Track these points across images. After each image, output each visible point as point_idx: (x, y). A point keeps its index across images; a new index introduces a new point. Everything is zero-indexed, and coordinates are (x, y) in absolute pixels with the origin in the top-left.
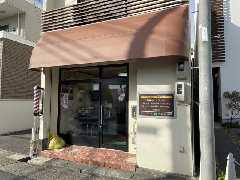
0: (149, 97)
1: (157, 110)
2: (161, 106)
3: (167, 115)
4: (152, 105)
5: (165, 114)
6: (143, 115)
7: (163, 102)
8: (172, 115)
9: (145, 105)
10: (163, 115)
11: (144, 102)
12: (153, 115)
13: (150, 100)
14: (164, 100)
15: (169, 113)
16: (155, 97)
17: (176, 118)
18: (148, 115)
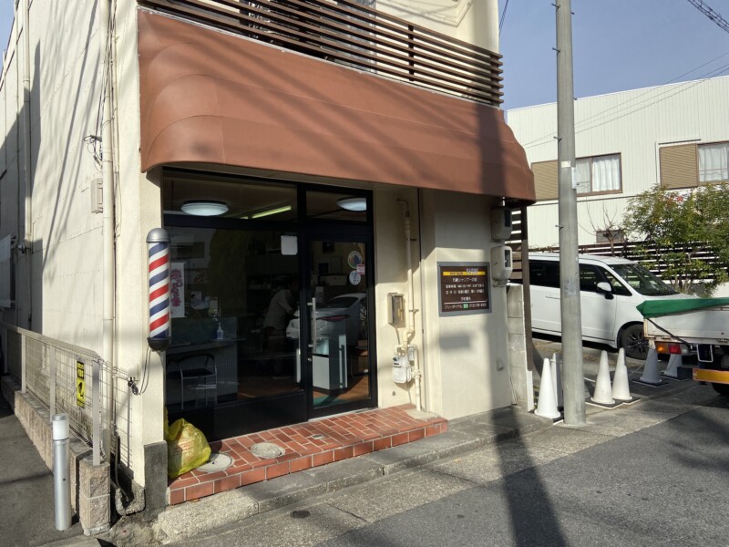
0: (456, 274)
1: (467, 298)
2: (472, 291)
3: (480, 308)
4: (460, 289)
5: (478, 305)
6: (447, 310)
7: (475, 283)
8: (487, 308)
9: (449, 289)
10: (476, 308)
11: (448, 284)
12: (463, 309)
13: (457, 280)
14: (475, 280)
15: (482, 303)
16: (464, 273)
17: (491, 312)
18: (455, 309)
